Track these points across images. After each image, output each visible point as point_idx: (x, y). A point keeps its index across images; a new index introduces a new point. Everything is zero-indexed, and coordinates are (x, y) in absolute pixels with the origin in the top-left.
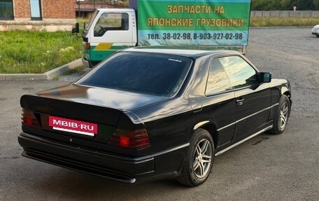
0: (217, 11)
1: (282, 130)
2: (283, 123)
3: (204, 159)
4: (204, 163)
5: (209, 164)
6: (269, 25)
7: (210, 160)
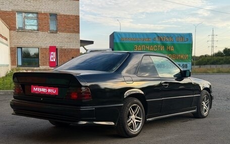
0: (168, 49)
1: (205, 115)
2: (206, 111)
3: (136, 119)
4: (136, 122)
5: (141, 123)
6: (219, 72)
7: (141, 121)
